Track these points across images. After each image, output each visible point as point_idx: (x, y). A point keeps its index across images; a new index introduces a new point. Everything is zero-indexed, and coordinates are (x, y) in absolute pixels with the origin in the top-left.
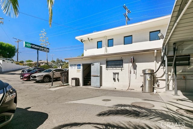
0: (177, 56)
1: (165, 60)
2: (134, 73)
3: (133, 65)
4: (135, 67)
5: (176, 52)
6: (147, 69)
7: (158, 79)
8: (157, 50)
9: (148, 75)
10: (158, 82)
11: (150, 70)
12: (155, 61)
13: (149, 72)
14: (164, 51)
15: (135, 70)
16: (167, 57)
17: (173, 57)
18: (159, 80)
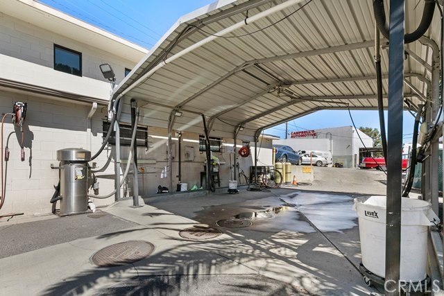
0: (138, 128)
1: (115, 130)
2: (23, 159)
3: (17, 131)
4: (26, 140)
5: (137, 118)
6: (72, 149)
7: (96, 174)
8: (98, 104)
9: (80, 167)
10: (95, 182)
11: (81, 151)
12: (89, 130)
13: (82, 157)
14: (114, 109)
15: (27, 150)
16: (120, 125)
17: (132, 127)
18: (97, 177)
